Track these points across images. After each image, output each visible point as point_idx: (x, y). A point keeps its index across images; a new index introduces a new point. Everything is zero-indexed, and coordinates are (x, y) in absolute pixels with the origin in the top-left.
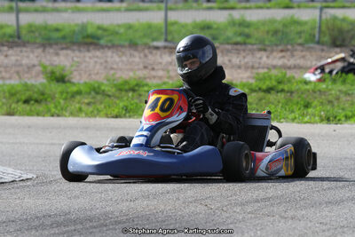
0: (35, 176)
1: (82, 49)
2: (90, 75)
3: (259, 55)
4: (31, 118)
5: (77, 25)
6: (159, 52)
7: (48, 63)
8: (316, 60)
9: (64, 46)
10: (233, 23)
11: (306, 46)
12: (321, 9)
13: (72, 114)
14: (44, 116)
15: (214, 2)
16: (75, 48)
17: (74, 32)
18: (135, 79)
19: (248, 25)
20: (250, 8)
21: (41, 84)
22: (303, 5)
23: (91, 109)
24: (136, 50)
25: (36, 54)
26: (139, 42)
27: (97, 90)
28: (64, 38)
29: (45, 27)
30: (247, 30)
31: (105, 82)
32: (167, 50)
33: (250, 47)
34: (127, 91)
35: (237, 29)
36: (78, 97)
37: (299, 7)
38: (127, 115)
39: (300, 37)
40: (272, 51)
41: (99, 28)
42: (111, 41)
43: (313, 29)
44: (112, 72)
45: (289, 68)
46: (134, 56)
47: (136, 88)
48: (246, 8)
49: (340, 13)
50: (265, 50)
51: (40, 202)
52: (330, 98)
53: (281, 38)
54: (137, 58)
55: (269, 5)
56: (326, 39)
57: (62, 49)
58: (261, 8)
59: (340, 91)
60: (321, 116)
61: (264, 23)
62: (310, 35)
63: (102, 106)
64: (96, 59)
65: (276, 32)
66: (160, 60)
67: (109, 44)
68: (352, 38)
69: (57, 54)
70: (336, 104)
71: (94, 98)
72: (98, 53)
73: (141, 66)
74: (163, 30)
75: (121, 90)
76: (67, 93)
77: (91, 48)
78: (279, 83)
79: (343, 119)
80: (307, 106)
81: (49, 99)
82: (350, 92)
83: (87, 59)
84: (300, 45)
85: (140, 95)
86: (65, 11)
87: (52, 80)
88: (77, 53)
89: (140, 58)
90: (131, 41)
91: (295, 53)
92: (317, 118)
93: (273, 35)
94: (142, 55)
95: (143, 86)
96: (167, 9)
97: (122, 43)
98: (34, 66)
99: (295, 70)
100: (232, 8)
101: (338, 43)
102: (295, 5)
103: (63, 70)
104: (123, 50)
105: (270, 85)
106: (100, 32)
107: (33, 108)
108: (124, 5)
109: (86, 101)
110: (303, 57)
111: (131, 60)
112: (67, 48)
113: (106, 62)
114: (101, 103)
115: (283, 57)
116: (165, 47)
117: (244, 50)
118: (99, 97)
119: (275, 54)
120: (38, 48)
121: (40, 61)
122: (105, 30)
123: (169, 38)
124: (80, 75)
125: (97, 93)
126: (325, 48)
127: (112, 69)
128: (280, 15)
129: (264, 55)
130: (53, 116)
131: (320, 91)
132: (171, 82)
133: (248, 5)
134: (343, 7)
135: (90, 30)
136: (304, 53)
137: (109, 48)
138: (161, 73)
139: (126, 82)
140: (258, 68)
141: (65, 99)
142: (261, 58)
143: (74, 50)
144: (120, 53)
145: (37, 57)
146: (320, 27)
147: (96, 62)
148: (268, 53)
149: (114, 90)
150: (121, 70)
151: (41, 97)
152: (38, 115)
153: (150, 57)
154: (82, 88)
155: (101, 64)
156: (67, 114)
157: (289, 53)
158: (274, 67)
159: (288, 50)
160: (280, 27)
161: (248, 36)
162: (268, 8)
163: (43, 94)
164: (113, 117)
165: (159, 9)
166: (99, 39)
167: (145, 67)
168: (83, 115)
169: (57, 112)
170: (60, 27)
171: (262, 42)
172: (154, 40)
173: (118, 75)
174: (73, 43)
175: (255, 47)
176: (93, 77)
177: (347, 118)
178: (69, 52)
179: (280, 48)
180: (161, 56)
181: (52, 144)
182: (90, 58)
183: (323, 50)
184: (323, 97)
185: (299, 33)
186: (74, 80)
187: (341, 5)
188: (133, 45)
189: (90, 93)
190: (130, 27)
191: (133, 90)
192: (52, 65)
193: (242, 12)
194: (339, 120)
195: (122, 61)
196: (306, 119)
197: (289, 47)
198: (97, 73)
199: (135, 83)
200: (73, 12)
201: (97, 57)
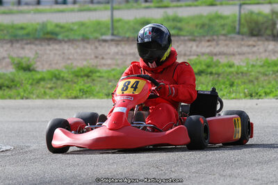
0: (12, 148)
1: (43, 43)
2: (50, 64)
3: (190, 44)
4: (5, 101)
5: (38, 24)
6: (107, 45)
7: (15, 56)
8: (238, 47)
9: (29, 41)
10: (168, 19)
11: (230, 36)
12: (241, 5)
13: (38, 97)
14: (15, 99)
15: (151, 2)
16: (37, 42)
17: (36, 30)
18: (88, 67)
19: (180, 20)
20: (181, 6)
21: (11, 73)
22: (224, 2)
23: (53, 92)
24: (88, 43)
25: (5, 49)
26: (91, 36)
27: (58, 76)
28: (28, 34)
29: (13, 27)
30: (179, 25)
31: (64, 70)
32: (113, 43)
33: (182, 38)
34: (82, 77)
35: (171, 24)
36: (42, 83)
37: (221, 4)
38: (84, 96)
39: (224, 29)
40: (201, 41)
41: (57, 26)
42: (67, 36)
43: (234, 22)
44: (69, 62)
45: (215, 55)
46: (86, 48)
47: (90, 74)
48: (177, 7)
49: (255, 8)
50: (194, 40)
51: (19, 168)
52: (251, 78)
53: (207, 30)
54: (89, 49)
55: (196, 3)
56: (245, 30)
57: (27, 44)
58: (190, 6)
59: (259, 72)
60: (245, 93)
61: (193, 18)
62: (232, 27)
63: (63, 89)
64: (55, 52)
65: (203, 26)
66: (108, 51)
67: (66, 39)
68: (266, 29)
69: (23, 48)
70: (256, 83)
71: (54, 83)
72: (57, 47)
73: (93, 56)
74: (110, 26)
75: (77, 76)
76: (33, 80)
77: (51, 42)
78: (208, 66)
79: (264, 95)
80: (232, 85)
81: (18, 85)
82: (267, 73)
83: (48, 52)
84: (224, 35)
85: (93, 80)
86: (29, 12)
87: (20, 70)
88: (40, 47)
89: (91, 49)
90: (84, 35)
91: (220, 42)
92: (242, 95)
93: (201, 28)
94: (93, 47)
95: (96, 72)
96: (113, 9)
97: (76, 37)
98: (4, 58)
99: (220, 57)
100: (166, 7)
101: (255, 33)
102: (218, 3)
103: (28, 60)
104: (78, 43)
105: (201, 69)
106: (57, 29)
107: (5, 93)
108: (76, 7)
109: (49, 86)
110: (227, 45)
111: (84, 51)
112: (30, 43)
113: (64, 53)
114: (61, 87)
115: (210, 46)
116: (112, 40)
117: (177, 41)
118: (59, 82)
119: (203, 43)
120: (7, 43)
121: (9, 55)
122: (62, 27)
123: (115, 32)
124: (42, 64)
125: (58, 79)
126: (244, 37)
127: (69, 59)
128: (206, 11)
129: (194, 44)
130: (22, 99)
131: (242, 73)
132: (118, 69)
133: (179, 4)
134: (258, 4)
135: (50, 28)
136: (227, 42)
137: (66, 42)
138: (109, 62)
139: (82, 70)
140: (190, 55)
141: (31, 84)
142: (191, 47)
143: (36, 45)
144: (75, 46)
145: (6, 51)
146: (240, 20)
147: (55, 54)
148: (197, 43)
149: (71, 76)
150: (76, 59)
151: (12, 84)
152: (10, 98)
153: (100, 48)
154: (45, 75)
155: (60, 55)
156: (34, 97)
157: (214, 43)
158: (203, 54)
159: (214, 40)
160: (206, 21)
161: (180, 29)
162: (196, 6)
163: (13, 81)
164: (72, 98)
165: (106, 9)
166: (57, 34)
167: (96, 57)
168: (48, 97)
169: (25, 95)
170: (24, 26)
171: (192, 34)
172: (102, 34)
173: (74, 65)
174: (36, 39)
175: (186, 38)
176: (54, 66)
177: (266, 94)
178: (33, 46)
179: (207, 38)
180: (109, 47)
181: (23, 122)
182: (51, 50)
183: (243, 40)
184: (245, 78)
185: (223, 26)
186: (38, 69)
187: (256, 2)
188: (85, 39)
189: (51, 80)
190: (82, 24)
191: (88, 76)
192: (18, 57)
193: (175, 9)
194: (260, 96)
195: (77, 53)
196: (233, 96)
197: (215, 37)
198: (57, 63)
199: (89, 70)
200: (35, 13)
201: (56, 50)
